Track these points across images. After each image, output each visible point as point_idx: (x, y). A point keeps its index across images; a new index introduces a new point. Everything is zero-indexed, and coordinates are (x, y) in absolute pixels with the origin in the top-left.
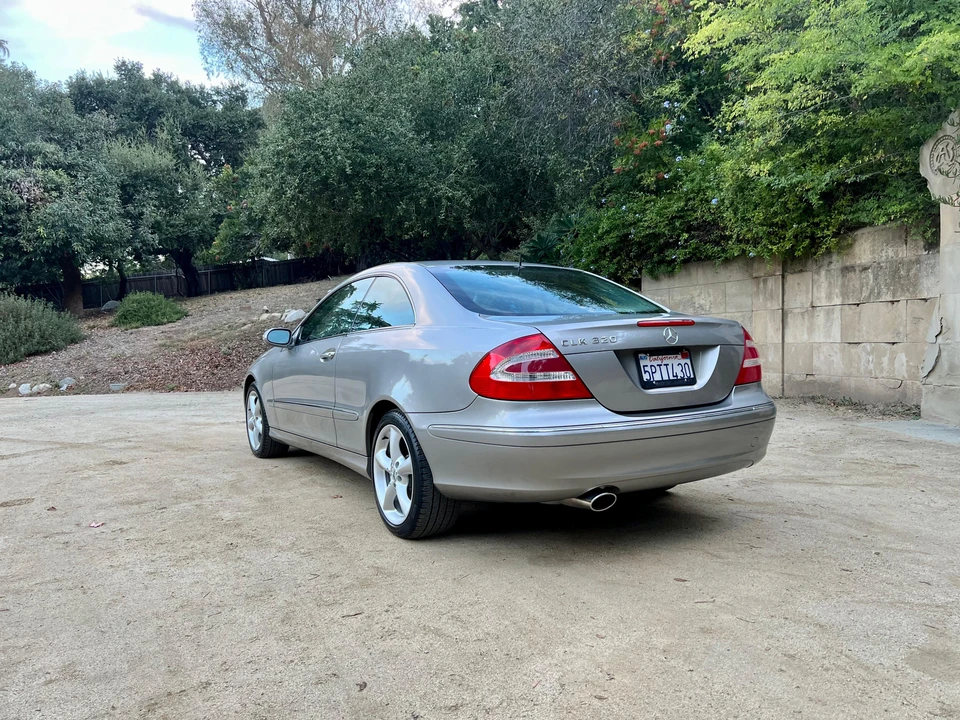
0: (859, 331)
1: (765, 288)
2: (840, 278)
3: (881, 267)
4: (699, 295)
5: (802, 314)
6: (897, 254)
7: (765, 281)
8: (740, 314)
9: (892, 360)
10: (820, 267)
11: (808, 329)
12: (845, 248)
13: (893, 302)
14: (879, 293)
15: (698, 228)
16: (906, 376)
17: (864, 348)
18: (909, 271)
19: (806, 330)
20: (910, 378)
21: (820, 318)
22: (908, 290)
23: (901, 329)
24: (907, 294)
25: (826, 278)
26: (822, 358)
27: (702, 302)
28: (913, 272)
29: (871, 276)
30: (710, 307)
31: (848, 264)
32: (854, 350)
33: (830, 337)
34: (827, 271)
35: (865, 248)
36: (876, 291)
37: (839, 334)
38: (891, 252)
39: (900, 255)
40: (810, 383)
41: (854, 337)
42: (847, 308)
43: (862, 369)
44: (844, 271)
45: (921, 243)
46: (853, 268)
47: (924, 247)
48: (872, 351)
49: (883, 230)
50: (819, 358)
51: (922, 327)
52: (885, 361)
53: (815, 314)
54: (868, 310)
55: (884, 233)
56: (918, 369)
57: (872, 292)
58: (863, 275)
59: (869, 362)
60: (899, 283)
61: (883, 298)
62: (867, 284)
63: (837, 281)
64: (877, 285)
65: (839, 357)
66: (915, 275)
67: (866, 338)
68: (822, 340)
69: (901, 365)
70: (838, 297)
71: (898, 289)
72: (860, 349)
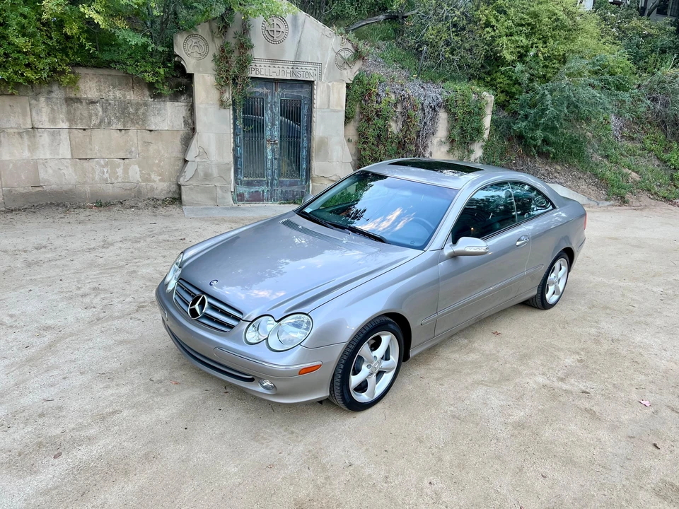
0: (91, 150)
2: (64, 109)
3: (110, 104)
5: (19, 134)
6: (124, 96)
9: (126, 171)
10: (37, 94)
11: (29, 146)
12: (73, 83)
13: (120, 130)
14: (109, 123)
16: (140, 180)
17: (98, 163)
18: (137, 110)
19: (27, 148)
20: (143, 181)
21: (45, 139)
22: (138, 123)
23: (133, 149)
24: (137, 126)
25: (48, 105)
26: (50, 171)
28: (141, 111)
29: (100, 109)
31: (72, 96)
32: (85, 164)
33: (58, 154)
34: (48, 99)
35: (91, 86)
36: (106, 121)
37: (69, 152)
38: (118, 94)
39: (128, 97)
40: (38, 193)
41: (87, 154)
42: (74, 130)
43: (97, 178)
44: (69, 101)
45: (147, 93)
46: (79, 100)
47: (150, 96)
48: (106, 165)
49: (108, 75)
50: (47, 172)
51: (152, 148)
52: (120, 171)
53: (38, 135)
54: (99, 135)
55: (110, 78)
56: (150, 175)
57: (102, 121)
58: (91, 107)
59: (103, 172)
60: (129, 117)
61: (114, 127)
62: (96, 115)
63: (62, 109)
64: (107, 116)
65: (71, 170)
66: (143, 114)
67: (98, 155)
68: (48, 156)
69: (135, 173)
70: (63, 122)
71: (128, 122)
72: (93, 163)
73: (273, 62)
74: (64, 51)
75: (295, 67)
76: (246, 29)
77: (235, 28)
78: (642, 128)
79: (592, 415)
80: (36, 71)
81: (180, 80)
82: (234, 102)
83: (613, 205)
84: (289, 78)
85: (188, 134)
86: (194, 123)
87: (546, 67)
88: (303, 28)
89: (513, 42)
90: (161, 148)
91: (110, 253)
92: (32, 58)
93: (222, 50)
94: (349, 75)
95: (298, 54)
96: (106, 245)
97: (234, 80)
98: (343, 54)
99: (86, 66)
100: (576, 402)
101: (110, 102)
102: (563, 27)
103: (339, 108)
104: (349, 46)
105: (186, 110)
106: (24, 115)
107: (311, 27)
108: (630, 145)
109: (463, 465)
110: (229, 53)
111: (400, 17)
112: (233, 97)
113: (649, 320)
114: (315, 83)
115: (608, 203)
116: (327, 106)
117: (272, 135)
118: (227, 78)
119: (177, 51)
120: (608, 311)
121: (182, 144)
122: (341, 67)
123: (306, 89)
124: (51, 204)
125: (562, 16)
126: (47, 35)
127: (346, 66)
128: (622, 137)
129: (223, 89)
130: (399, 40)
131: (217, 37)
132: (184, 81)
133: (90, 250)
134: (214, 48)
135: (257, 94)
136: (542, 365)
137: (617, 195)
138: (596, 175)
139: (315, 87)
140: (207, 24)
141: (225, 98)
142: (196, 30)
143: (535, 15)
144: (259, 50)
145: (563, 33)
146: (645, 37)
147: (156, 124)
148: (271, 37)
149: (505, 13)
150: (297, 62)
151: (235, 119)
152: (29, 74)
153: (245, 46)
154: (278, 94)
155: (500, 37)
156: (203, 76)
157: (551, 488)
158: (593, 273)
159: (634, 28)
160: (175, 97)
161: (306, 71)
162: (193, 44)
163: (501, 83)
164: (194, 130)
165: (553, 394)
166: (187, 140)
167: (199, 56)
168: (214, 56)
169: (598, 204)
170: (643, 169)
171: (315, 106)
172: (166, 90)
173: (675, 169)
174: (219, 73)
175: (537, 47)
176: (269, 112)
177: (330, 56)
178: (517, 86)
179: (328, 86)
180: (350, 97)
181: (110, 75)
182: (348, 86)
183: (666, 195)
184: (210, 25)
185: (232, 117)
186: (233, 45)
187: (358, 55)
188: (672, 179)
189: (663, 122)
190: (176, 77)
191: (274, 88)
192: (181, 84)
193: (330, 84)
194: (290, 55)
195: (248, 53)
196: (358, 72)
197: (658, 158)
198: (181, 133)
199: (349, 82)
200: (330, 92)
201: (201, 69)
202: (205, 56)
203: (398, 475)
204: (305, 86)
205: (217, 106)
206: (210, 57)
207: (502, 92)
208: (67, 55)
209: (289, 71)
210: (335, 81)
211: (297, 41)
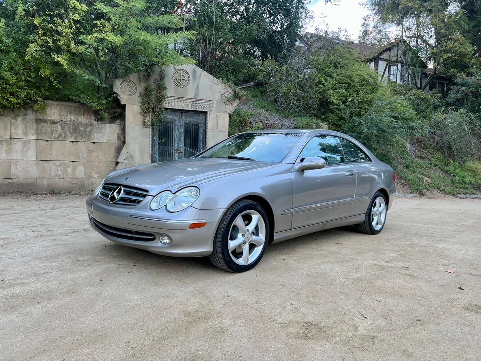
0: (50, 155)
2: (34, 126)
3: (67, 124)
6: (77, 119)
9: (74, 170)
10: (17, 116)
11: (6, 150)
12: (43, 109)
13: (72, 142)
14: (65, 137)
16: (84, 177)
17: (54, 164)
18: (85, 129)
19: (4, 152)
20: (86, 178)
21: (18, 146)
22: (85, 137)
23: (80, 155)
24: (85, 139)
25: (23, 123)
26: (19, 169)
28: (88, 130)
29: (59, 127)
31: (41, 118)
32: (45, 164)
33: (26, 157)
34: (23, 119)
35: (54, 112)
36: (63, 135)
37: (35, 156)
38: (73, 118)
39: (80, 120)
40: (8, 184)
41: (47, 157)
42: (40, 141)
43: (53, 174)
44: (38, 121)
45: (93, 118)
46: (45, 121)
47: (95, 120)
48: (60, 165)
49: (67, 106)
50: (16, 169)
51: (94, 155)
52: (70, 170)
53: (14, 143)
54: (56, 144)
56: (91, 174)
57: (60, 135)
58: (53, 126)
59: (58, 170)
60: (79, 133)
61: (68, 139)
62: (56, 131)
63: (32, 126)
64: (64, 132)
65: (34, 168)
66: (89, 131)
67: (55, 159)
68: (19, 158)
69: (80, 172)
70: (32, 135)
71: (78, 136)
72: (50, 164)
73: (180, 98)
74: (38, 88)
75: (195, 103)
76: (162, 77)
77: (155, 76)
78: (428, 151)
79: (412, 276)
80: (17, 98)
81: (116, 110)
82: (153, 124)
83: (415, 196)
84: (190, 109)
85: (120, 146)
86: (124, 138)
87: (360, 108)
88: (200, 78)
89: (337, 93)
90: (100, 155)
91: (57, 211)
92: (16, 89)
93: (146, 89)
94: (231, 108)
95: (197, 94)
96: (54, 208)
97: (153, 109)
98: (226, 95)
99: (52, 100)
100: (399, 271)
101: (67, 123)
102: (368, 84)
103: (224, 130)
104: (231, 90)
105: (119, 130)
106: (5, 129)
107: (205, 77)
108: (421, 161)
109: (316, 296)
110: (150, 91)
111: (264, 83)
112: (152, 120)
113: (447, 239)
114: (208, 113)
115: (411, 195)
116: (216, 128)
117: (178, 146)
118: (149, 107)
119: (115, 90)
120: (418, 236)
121: (116, 153)
122: (225, 103)
123: (202, 116)
124: (17, 191)
125: (367, 77)
126: (27, 75)
127: (228, 103)
128: (416, 157)
129: (146, 115)
130: (264, 98)
131: (143, 82)
132: (119, 111)
133: (41, 210)
134: (140, 88)
135: (169, 120)
136: (372, 256)
137: (418, 190)
138: (401, 178)
139: (208, 116)
140: (136, 74)
141: (147, 120)
142: (129, 77)
143: (350, 77)
144: (171, 91)
145: (368, 87)
146: (423, 100)
147: (97, 138)
148: (179, 83)
149: (330, 76)
150: (196, 100)
151: (153, 135)
152: (12, 99)
153: (161, 88)
154: (183, 120)
155: (328, 90)
156: (132, 107)
157: (384, 306)
158: (405, 222)
159: (414, 95)
160: (112, 120)
161: (202, 105)
162: (127, 86)
163: (332, 119)
164: (124, 143)
165: (382, 268)
166: (119, 150)
167: (130, 93)
168: (140, 93)
169: (405, 195)
170: (432, 176)
171: (208, 128)
172: (106, 115)
173: (454, 176)
174: (143, 103)
175: (353, 96)
176: (177, 131)
177: (218, 96)
178: (342, 121)
179: (217, 116)
180: (232, 123)
181: (69, 106)
182: (230, 116)
183: (450, 191)
184: (138, 74)
185: (151, 133)
186: (153, 87)
187: (237, 96)
188: (453, 182)
189: (441, 147)
190: (114, 108)
191: (180, 116)
192: (117, 112)
193: (218, 114)
194: (191, 95)
195: (163, 92)
196: (236, 107)
197: (442, 170)
198: (115, 145)
199: (231, 113)
200: (218, 119)
201: (131, 102)
202: (134, 94)
203: (266, 301)
204: (202, 115)
205: (141, 126)
206: (137, 94)
207: (333, 125)
208: (40, 91)
209: (190, 105)
210: (222, 112)
211: (196, 86)
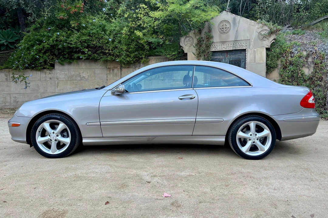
1: (113, 72)
4: (83, 73)
7: (113, 70)
8: (101, 81)
10: (136, 67)
12: (147, 62)
13: (163, 80)
15: (91, 48)
22: (169, 77)
27: (84, 75)
30: (88, 78)
36: (157, 76)
49: (160, 58)
55: (160, 59)
61: (160, 79)
73: (223, 42)
75: (235, 44)
76: (210, 30)
77: (205, 30)
84: (231, 49)
88: (238, 24)
94: (267, 43)
95: (236, 36)
97: (204, 53)
98: (263, 33)
103: (261, 62)
104: (266, 28)
107: (243, 22)
114: (247, 50)
116: (253, 62)
119: (181, 45)
122: (262, 40)
127: (265, 39)
129: (199, 58)
131: (197, 35)
134: (196, 40)
135: (217, 59)
139: (247, 52)
140: (193, 31)
142: (189, 34)
144: (216, 37)
148: (222, 31)
150: (236, 41)
153: (209, 37)
154: (228, 58)
156: (191, 54)
161: (241, 44)
162: (188, 40)
167: (190, 45)
168: (196, 44)
177: (255, 35)
179: (254, 51)
182: (267, 49)
186: (203, 38)
187: (273, 32)
190: (184, 56)
191: (226, 56)
193: (255, 50)
194: (232, 38)
195: (211, 40)
196: (273, 41)
199: (268, 47)
200: (255, 54)
201: (190, 51)
202: (192, 45)
204: (243, 52)
206: (194, 45)
209: (231, 46)
210: (258, 48)
211: (236, 30)
